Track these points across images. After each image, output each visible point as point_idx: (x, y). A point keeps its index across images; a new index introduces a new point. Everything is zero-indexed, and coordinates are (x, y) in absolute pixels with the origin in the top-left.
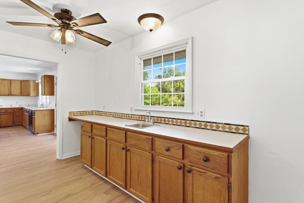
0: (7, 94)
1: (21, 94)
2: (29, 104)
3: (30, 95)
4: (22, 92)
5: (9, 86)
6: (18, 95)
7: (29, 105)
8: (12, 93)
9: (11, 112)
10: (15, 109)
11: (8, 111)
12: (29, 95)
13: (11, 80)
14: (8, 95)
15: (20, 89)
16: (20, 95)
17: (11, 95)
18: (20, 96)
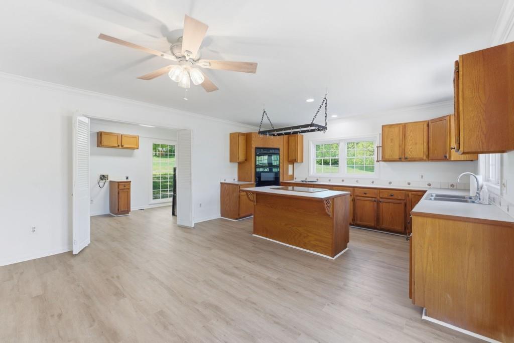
0: (397, 157)
1: (428, 156)
2: (452, 182)
3: (450, 157)
4: (431, 151)
5: (401, 137)
6: (421, 160)
7: (452, 186)
8: (407, 155)
9: (400, 199)
10: (410, 193)
11: (395, 197)
12: (446, 157)
13: (405, 126)
14: (400, 160)
15: (425, 145)
16: (425, 158)
17: (407, 159)
18: (425, 161)
